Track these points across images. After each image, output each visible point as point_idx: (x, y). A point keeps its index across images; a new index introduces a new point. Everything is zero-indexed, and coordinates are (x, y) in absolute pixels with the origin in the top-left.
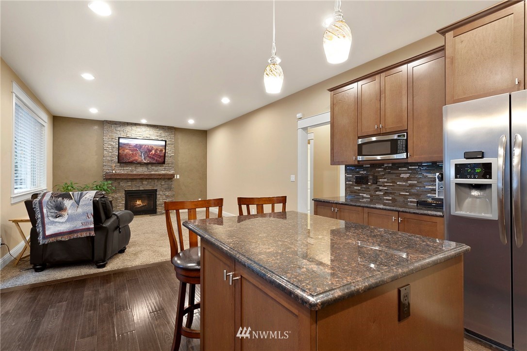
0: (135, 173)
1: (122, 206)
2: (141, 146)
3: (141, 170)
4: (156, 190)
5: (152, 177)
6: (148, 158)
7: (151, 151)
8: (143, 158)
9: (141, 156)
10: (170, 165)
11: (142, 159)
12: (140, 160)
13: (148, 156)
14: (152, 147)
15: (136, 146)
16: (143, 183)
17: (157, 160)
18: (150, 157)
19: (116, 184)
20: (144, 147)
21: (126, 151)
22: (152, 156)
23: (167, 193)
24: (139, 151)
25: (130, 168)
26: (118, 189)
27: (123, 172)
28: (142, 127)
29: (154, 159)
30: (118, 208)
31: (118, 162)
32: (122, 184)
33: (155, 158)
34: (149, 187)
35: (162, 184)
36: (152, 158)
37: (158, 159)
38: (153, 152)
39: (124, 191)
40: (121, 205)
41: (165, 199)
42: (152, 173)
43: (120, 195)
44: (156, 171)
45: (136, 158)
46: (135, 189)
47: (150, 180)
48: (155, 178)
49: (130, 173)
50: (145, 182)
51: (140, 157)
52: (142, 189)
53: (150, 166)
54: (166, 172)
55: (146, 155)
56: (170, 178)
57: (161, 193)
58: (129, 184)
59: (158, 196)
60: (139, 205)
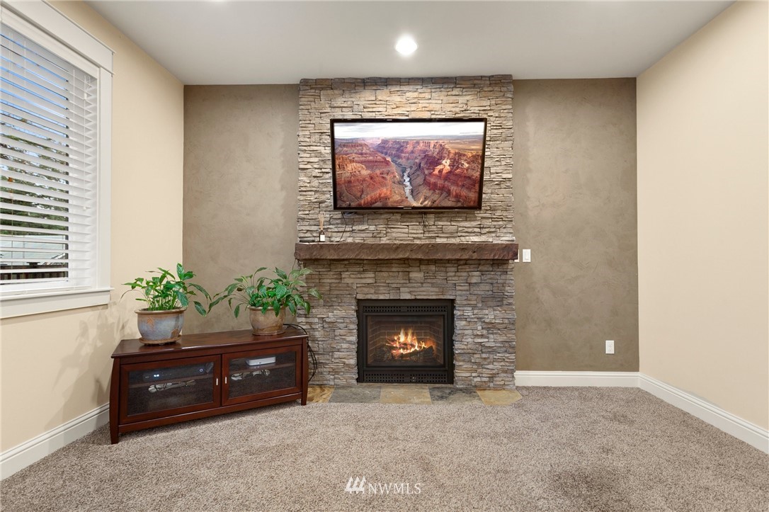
0: (384, 241)
1: (348, 350)
2: (398, 147)
3: (405, 233)
4: (453, 301)
5: (438, 256)
6: (425, 191)
7: (434, 162)
8: (408, 190)
9: (401, 183)
10: (498, 213)
11: (404, 192)
12: (397, 198)
13: (426, 183)
14: (442, 148)
15: (384, 146)
16: (413, 275)
17: (458, 197)
18: (433, 187)
19: (329, 279)
20: (410, 148)
21: (350, 167)
22: (440, 182)
23: (490, 315)
24: (393, 167)
25: (372, 228)
26: (337, 296)
27: (350, 240)
28: (405, 88)
29: (449, 192)
30: (337, 354)
31: (336, 208)
32: (350, 278)
33: (454, 189)
34: (428, 292)
35: (474, 280)
36: (442, 189)
37: (464, 192)
38: (446, 164)
39: (354, 302)
40: (345, 346)
41: (482, 336)
42: (439, 241)
43: (343, 313)
44: (452, 235)
45: (384, 191)
46: (387, 297)
47: (433, 268)
48: (449, 261)
49: (370, 241)
50: (416, 275)
51: (397, 188)
52: (408, 297)
53: (431, 220)
54: (483, 238)
55: (420, 180)
56: (501, 258)
57: (468, 312)
58: (369, 277)
59: (459, 324)
60: (405, 346)
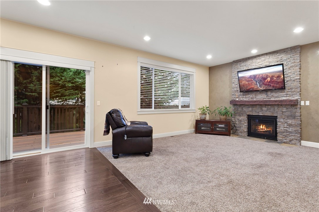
0: (255, 100)
1: (245, 127)
2: (255, 77)
3: (261, 97)
4: (277, 116)
6: (263, 86)
7: (266, 79)
8: (259, 86)
9: (256, 84)
12: (256, 87)
13: (263, 84)
14: (267, 75)
15: (250, 77)
16: (263, 109)
17: (273, 86)
18: (266, 85)
19: (240, 109)
20: (258, 76)
21: (243, 82)
22: (267, 83)
23: (290, 121)
24: (254, 81)
25: (251, 96)
26: (242, 114)
27: (245, 99)
29: (270, 86)
30: (242, 128)
31: (240, 92)
32: (245, 109)
33: (272, 85)
34: (268, 114)
35: (284, 111)
36: (268, 85)
37: (275, 85)
38: (269, 79)
39: (246, 115)
40: (244, 126)
41: (287, 128)
42: (272, 99)
43: (243, 118)
44: (276, 97)
45: (252, 86)
46: (255, 114)
47: (270, 107)
48: (275, 105)
49: (251, 100)
50: (264, 109)
51: (255, 85)
52: (262, 115)
53: (269, 93)
54: (287, 98)
55: (262, 83)
56: (294, 104)
57: (282, 120)
58: (250, 109)
59: (278, 123)
60: (262, 129)
